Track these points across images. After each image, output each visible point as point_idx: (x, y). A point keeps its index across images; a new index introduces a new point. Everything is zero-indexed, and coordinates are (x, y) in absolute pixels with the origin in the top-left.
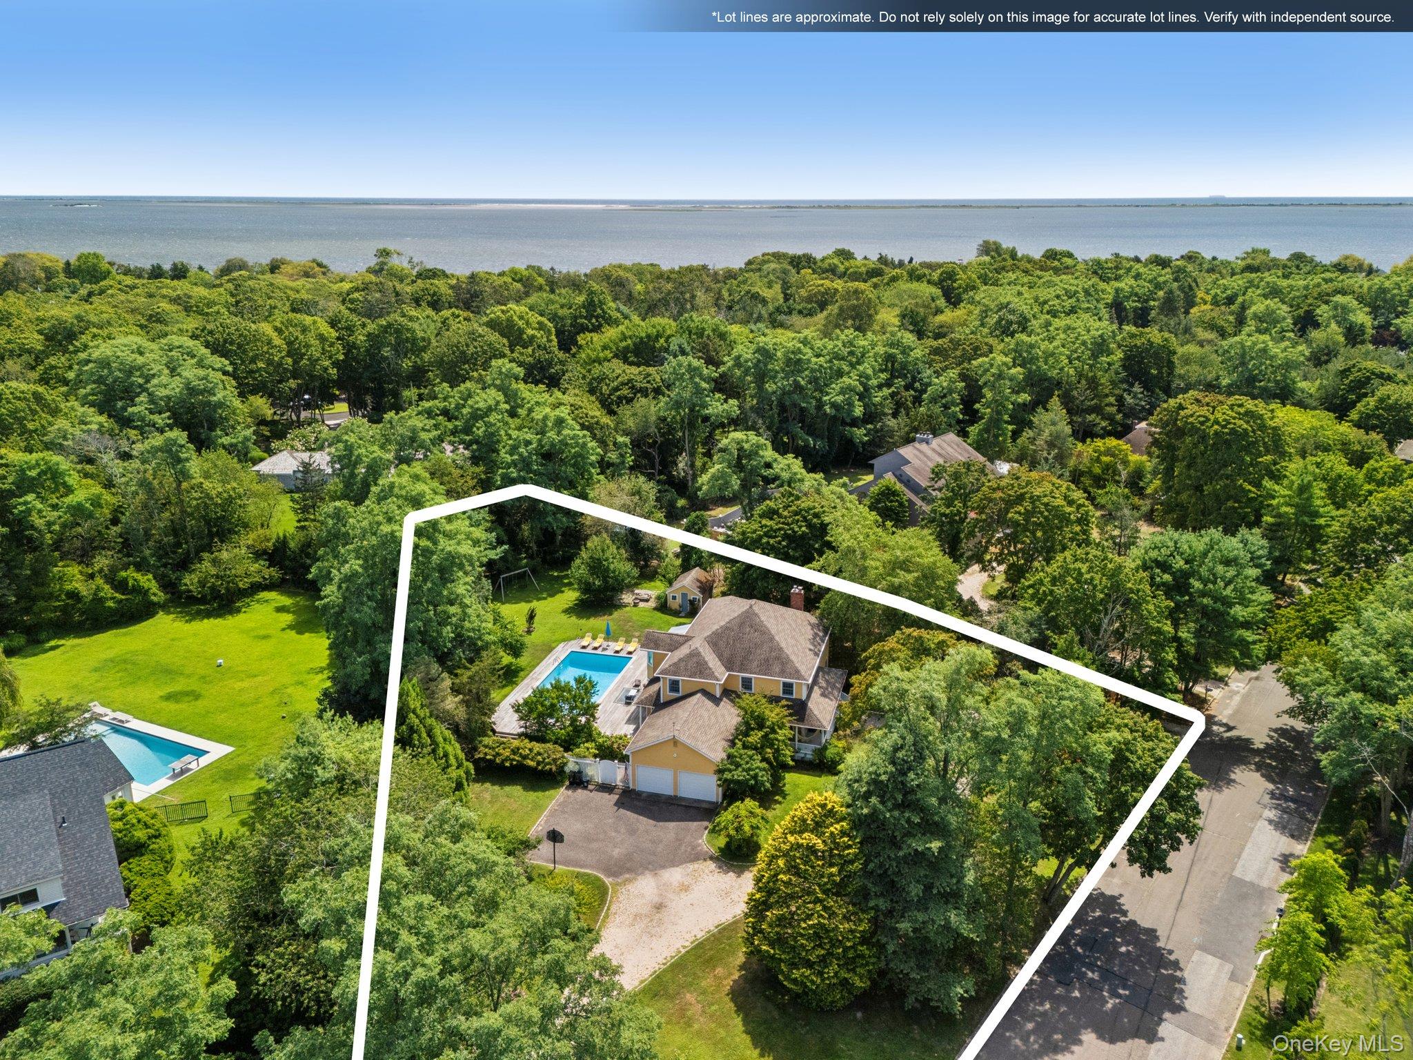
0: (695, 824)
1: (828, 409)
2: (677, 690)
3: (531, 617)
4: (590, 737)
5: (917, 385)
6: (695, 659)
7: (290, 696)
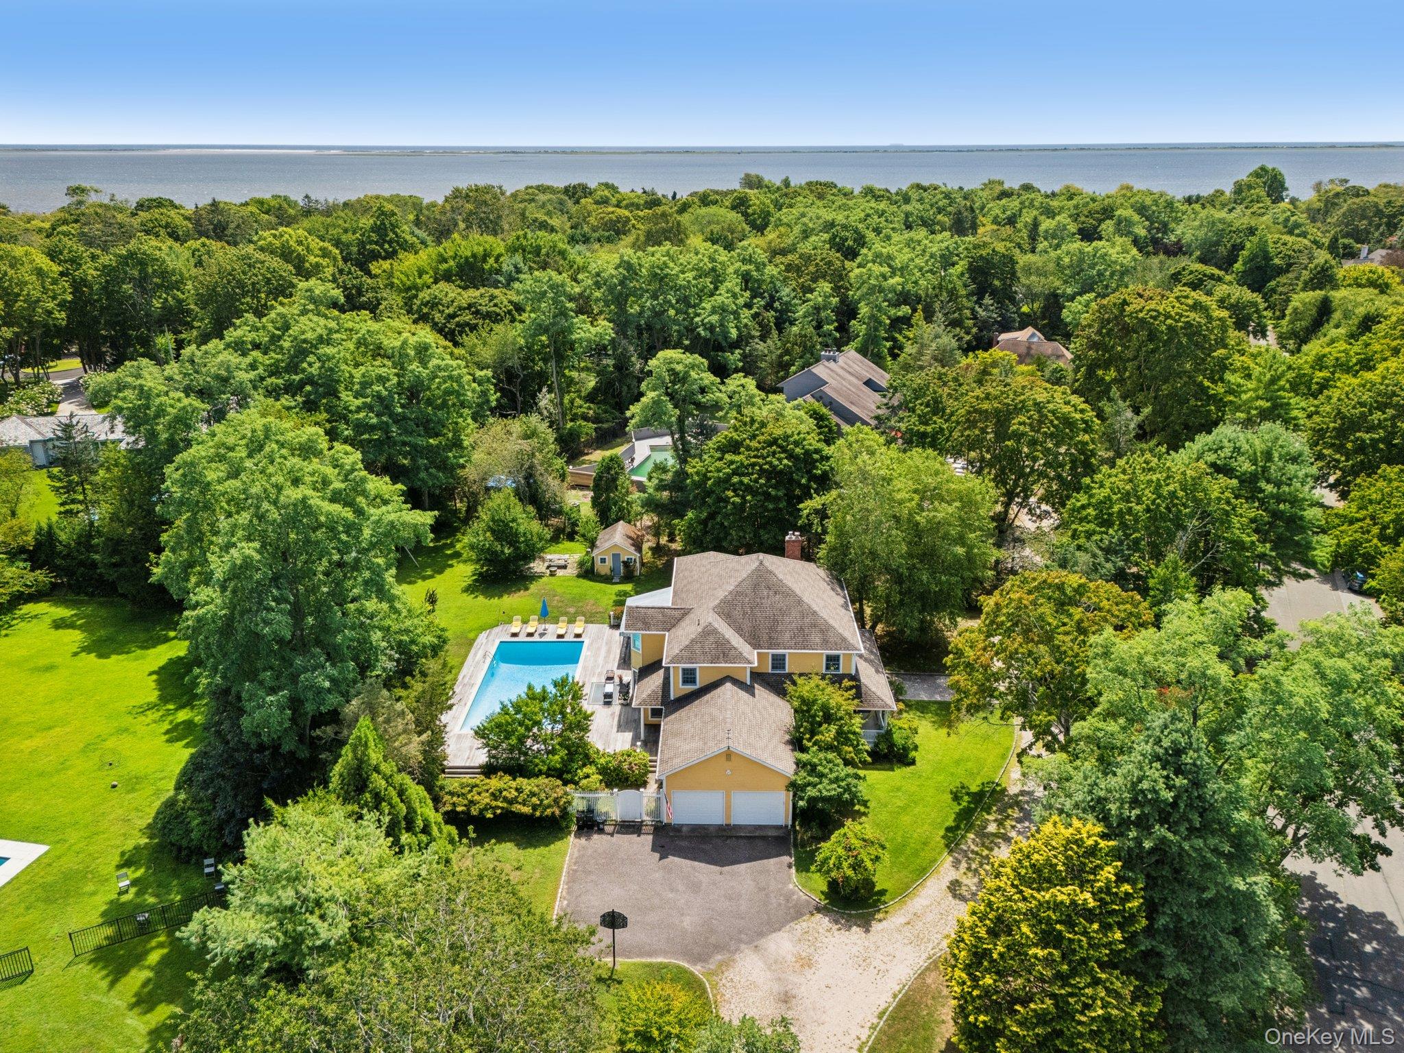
0: (772, 861)
1: (701, 330)
2: (693, 681)
3: (432, 599)
4: (588, 760)
5: (777, 304)
6: (711, 639)
7: (113, 751)
